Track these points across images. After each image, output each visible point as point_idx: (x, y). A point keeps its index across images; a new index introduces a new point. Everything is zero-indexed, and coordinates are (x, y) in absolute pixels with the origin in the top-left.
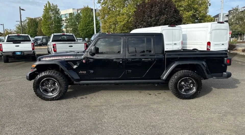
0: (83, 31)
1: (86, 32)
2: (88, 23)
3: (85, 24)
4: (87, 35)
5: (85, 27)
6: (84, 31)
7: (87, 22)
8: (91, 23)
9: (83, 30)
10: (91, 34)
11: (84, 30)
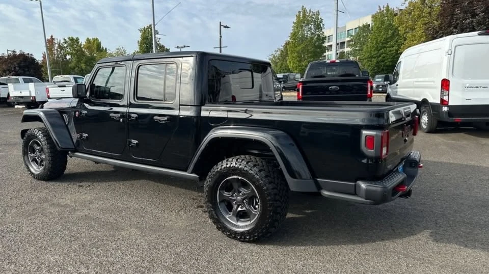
0: (371, 61)
1: (378, 62)
2: (383, 43)
3: (376, 44)
4: (379, 68)
5: (376, 52)
6: (373, 59)
7: (382, 41)
8: (389, 42)
9: (370, 58)
10: (387, 66)
11: (372, 57)
